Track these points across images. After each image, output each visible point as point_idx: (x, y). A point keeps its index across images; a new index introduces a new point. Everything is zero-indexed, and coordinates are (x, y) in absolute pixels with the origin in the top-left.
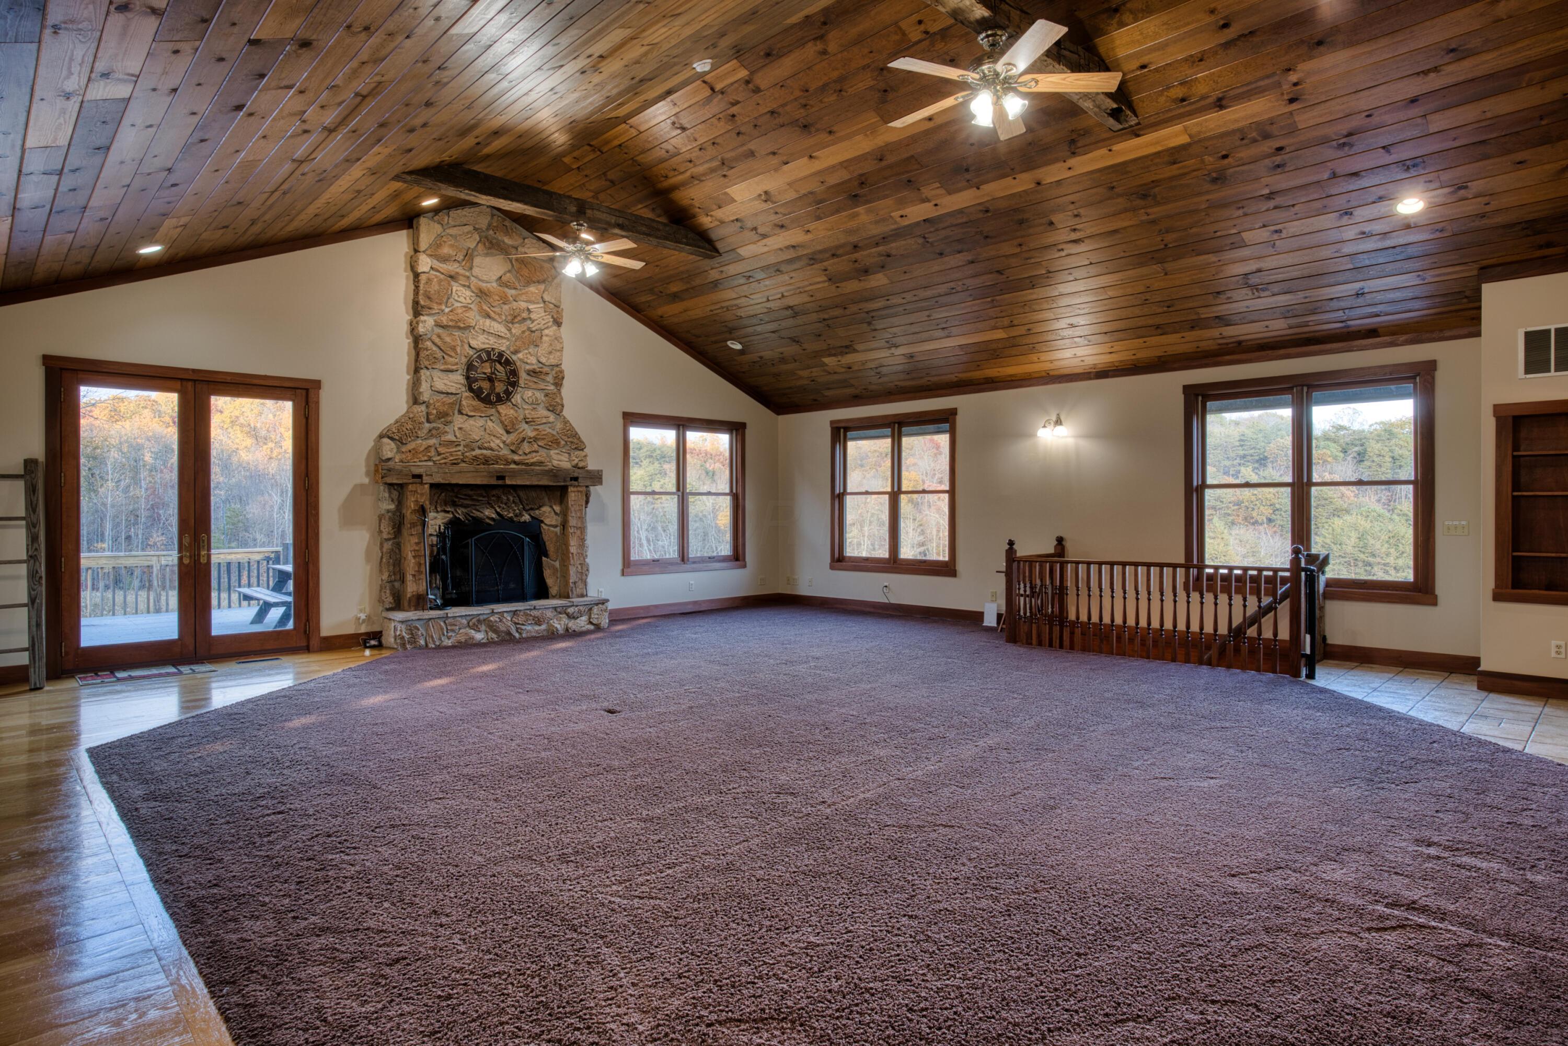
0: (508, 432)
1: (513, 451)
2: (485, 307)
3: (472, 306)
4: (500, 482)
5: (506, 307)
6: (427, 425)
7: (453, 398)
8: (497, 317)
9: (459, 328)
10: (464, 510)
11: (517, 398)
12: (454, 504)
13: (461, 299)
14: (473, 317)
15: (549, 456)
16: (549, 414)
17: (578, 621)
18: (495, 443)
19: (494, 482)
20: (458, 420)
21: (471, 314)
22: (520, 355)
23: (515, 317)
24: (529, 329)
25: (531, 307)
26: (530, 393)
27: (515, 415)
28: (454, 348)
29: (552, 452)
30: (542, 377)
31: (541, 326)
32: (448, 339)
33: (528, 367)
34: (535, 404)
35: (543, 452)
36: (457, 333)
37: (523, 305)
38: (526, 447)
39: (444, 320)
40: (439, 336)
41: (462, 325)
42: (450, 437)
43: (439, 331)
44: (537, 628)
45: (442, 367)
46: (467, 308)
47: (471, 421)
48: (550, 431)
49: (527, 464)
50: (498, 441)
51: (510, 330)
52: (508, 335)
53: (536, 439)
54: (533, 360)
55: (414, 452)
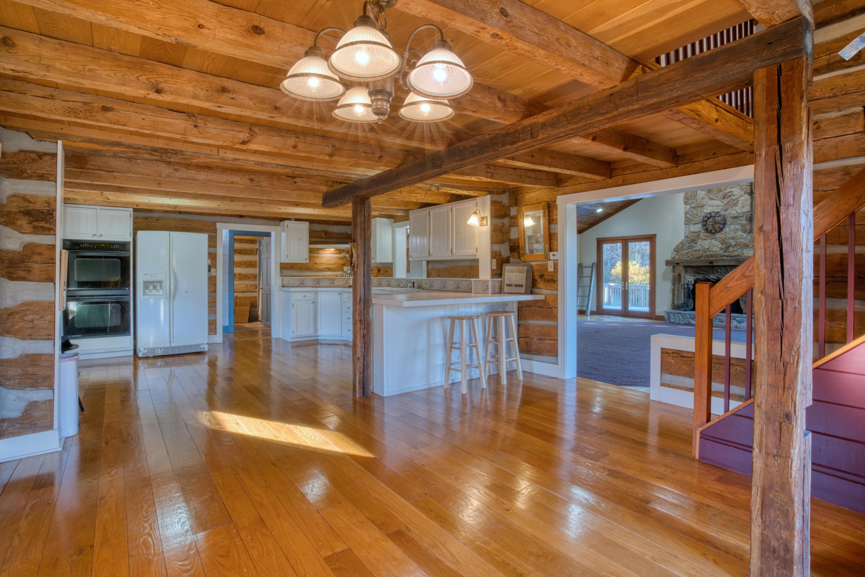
0: (722, 244)
1: (725, 252)
2: (711, 196)
3: (706, 197)
4: (711, 265)
5: (721, 193)
6: (688, 245)
7: (698, 233)
8: (717, 198)
9: (700, 207)
10: (702, 276)
11: (727, 229)
12: (698, 273)
13: (701, 195)
14: (706, 201)
15: (742, 252)
16: (743, 234)
17: (742, 324)
18: (715, 249)
19: (708, 264)
20: (700, 242)
21: (705, 200)
22: (728, 212)
23: (724, 196)
24: (732, 199)
25: (733, 190)
26: (733, 226)
27: (725, 236)
28: (697, 215)
29: (744, 251)
30: (739, 218)
31: (739, 197)
32: (695, 212)
33: (732, 216)
34: (736, 231)
35: (740, 251)
36: (699, 209)
37: (728, 190)
38: (731, 249)
39: (693, 205)
40: (692, 212)
41: (700, 205)
42: (697, 248)
43: (692, 210)
44: (720, 324)
45: (693, 223)
46: (703, 198)
47: (705, 241)
48: (744, 241)
49: (731, 257)
50: (716, 248)
51: (723, 202)
52: (722, 204)
53: (735, 246)
54: (734, 212)
55: (682, 255)
